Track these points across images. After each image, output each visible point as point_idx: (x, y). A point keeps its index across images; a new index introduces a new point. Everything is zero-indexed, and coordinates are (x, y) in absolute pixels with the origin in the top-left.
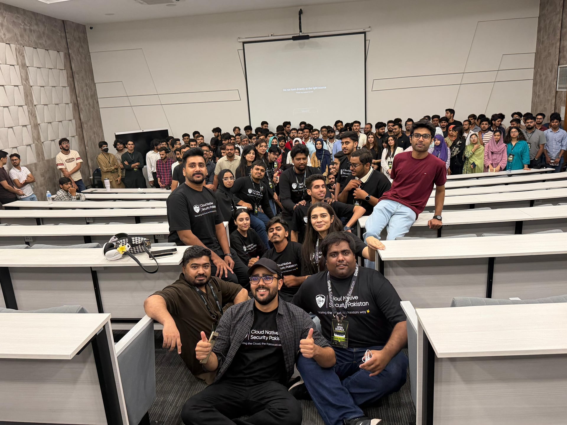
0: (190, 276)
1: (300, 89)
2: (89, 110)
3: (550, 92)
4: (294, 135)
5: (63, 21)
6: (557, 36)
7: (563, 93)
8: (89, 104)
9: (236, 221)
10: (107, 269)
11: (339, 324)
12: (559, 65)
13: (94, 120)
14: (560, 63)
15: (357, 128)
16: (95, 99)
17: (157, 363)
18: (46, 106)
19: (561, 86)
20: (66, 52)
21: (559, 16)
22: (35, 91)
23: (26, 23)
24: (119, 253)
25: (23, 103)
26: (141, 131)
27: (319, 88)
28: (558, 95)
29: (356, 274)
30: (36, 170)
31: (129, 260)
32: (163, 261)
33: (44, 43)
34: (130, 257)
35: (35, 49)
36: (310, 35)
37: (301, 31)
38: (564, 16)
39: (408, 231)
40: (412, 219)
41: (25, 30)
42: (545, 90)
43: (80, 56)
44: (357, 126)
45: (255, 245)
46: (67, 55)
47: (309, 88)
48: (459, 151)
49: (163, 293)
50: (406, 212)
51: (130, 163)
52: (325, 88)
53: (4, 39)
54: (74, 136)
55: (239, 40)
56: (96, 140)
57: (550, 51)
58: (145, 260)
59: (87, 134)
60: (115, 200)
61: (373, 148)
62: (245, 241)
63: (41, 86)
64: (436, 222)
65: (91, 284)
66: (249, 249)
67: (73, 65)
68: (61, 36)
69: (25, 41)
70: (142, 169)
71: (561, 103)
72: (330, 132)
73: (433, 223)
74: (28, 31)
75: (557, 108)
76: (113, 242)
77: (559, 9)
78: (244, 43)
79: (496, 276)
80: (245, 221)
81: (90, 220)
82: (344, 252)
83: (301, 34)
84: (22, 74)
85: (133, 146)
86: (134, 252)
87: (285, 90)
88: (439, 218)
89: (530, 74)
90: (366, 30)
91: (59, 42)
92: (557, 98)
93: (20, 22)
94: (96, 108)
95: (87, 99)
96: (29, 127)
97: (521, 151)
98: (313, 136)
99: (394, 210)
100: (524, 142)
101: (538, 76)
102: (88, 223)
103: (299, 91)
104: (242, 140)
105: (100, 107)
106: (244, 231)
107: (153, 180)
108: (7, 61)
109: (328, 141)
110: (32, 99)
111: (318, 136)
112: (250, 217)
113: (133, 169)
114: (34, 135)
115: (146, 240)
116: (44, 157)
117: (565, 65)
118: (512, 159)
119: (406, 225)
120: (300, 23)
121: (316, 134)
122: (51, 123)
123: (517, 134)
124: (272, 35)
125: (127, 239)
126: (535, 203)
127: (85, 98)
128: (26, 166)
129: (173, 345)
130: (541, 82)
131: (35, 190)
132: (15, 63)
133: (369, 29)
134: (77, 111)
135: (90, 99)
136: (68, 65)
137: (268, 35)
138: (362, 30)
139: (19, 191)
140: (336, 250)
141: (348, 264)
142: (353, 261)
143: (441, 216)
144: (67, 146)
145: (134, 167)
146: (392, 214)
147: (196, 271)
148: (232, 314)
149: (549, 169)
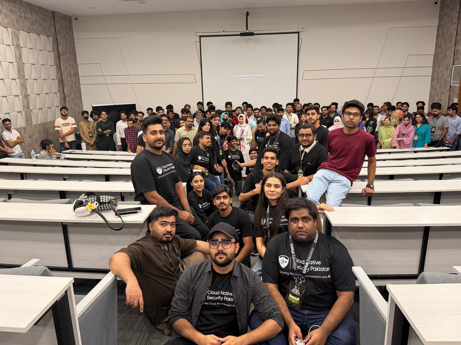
1: (245, 76)
2: (72, 85)
3: (445, 87)
5: (53, 12)
6: (453, 42)
7: (456, 88)
8: (72, 81)
9: (192, 182)
11: (296, 287)
12: (453, 65)
13: (75, 94)
14: (454, 63)
15: (289, 110)
16: (77, 77)
17: (119, 311)
18: (35, 81)
19: (455, 82)
20: (55, 37)
21: (455, 26)
22: (27, 68)
23: (22, 11)
24: (87, 210)
25: (16, 77)
26: (113, 104)
27: (260, 75)
28: (451, 89)
29: (316, 241)
30: (25, 133)
31: (96, 217)
33: (36, 29)
34: (97, 214)
35: (28, 33)
36: (255, 32)
37: (247, 29)
38: (459, 26)
39: (345, 197)
40: (348, 187)
41: (20, 17)
42: (441, 85)
43: (66, 41)
44: (290, 107)
45: (209, 204)
46: (55, 40)
47: (252, 75)
48: (372, 130)
49: (127, 251)
50: (343, 180)
51: (103, 130)
52: (265, 75)
53: (2, 23)
54: (58, 106)
55: (197, 34)
56: (76, 110)
57: (446, 54)
58: (111, 217)
59: (69, 105)
60: (89, 160)
62: (200, 200)
63: (32, 64)
64: (369, 190)
65: (61, 236)
66: (204, 207)
67: (60, 48)
68: (51, 24)
69: (20, 26)
70: (112, 136)
71: (454, 95)
72: (269, 111)
73: (367, 191)
74: (23, 18)
75: (450, 99)
76: (82, 199)
77: (455, 20)
78: (201, 37)
79: (430, 242)
80: (200, 183)
81: (67, 176)
82: (304, 219)
83: (247, 31)
84: (16, 53)
85: (106, 116)
86: (101, 209)
87: (233, 76)
88: (371, 186)
89: (429, 71)
90: (300, 30)
91: (49, 29)
92: (451, 91)
93: (17, 10)
94: (77, 85)
95: (71, 77)
96: (21, 97)
97: (425, 132)
99: (331, 179)
100: (427, 125)
101: (436, 73)
102: (65, 180)
103: (244, 77)
105: (81, 84)
106: (199, 192)
107: (121, 144)
108: (4, 41)
110: (24, 75)
112: (204, 179)
113: (105, 134)
114: (24, 104)
115: (113, 199)
116: (32, 122)
117: (458, 65)
118: (417, 138)
119: (343, 191)
120: (247, 22)
121: (257, 112)
122: (39, 94)
123: (421, 119)
124: (223, 31)
125: (96, 198)
126: (444, 176)
127: (69, 76)
128: (17, 129)
129: (136, 304)
130: (438, 78)
131: (23, 149)
132: (11, 44)
133: (302, 30)
134: (62, 86)
135: (73, 77)
136: (56, 48)
137: (220, 31)
138: (297, 30)
139: (9, 149)
140: (296, 216)
141: (307, 231)
142: (313, 228)
143: (373, 185)
144: (65, 113)
145: (106, 133)
146: (330, 182)
147: (164, 228)
148: (191, 275)
149: (445, 148)
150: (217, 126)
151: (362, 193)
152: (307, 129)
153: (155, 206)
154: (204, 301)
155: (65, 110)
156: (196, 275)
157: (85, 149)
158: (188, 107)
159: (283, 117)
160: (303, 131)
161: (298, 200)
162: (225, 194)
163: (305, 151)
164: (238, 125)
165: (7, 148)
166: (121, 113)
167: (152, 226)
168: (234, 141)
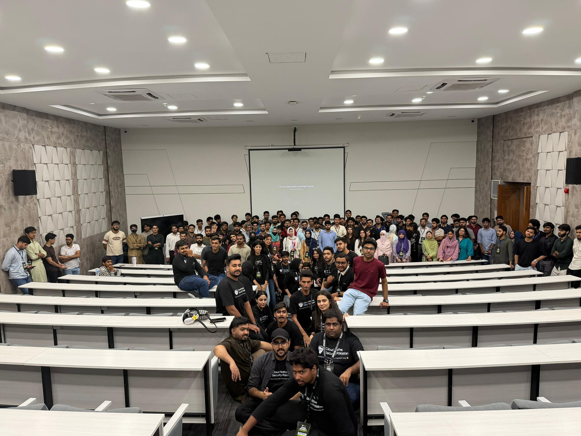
0: (240, 336)
1: (293, 187)
2: (118, 196)
3: (487, 199)
4: (287, 225)
5: (105, 127)
6: (490, 158)
7: (496, 201)
8: (118, 192)
9: (257, 299)
10: (180, 330)
11: (328, 367)
13: (121, 205)
14: (493, 178)
15: (337, 222)
16: (123, 188)
18: (87, 195)
19: (494, 195)
20: (105, 151)
21: (490, 144)
22: (80, 182)
23: (79, 131)
25: (71, 193)
26: (162, 216)
27: (308, 186)
28: (492, 202)
29: (341, 337)
31: (198, 324)
32: (219, 325)
33: (90, 145)
35: (83, 150)
36: (302, 147)
37: (295, 145)
38: (494, 144)
39: (366, 310)
40: (368, 302)
41: (78, 136)
42: (483, 197)
43: (114, 153)
45: (267, 316)
46: (105, 153)
47: (300, 186)
48: (415, 241)
50: (365, 297)
51: (153, 243)
52: (313, 186)
53: (63, 145)
54: (104, 219)
55: (246, 148)
57: (485, 168)
58: (208, 324)
61: (352, 238)
63: (84, 179)
64: (385, 304)
65: (168, 339)
66: (264, 319)
67: (109, 161)
68: (102, 139)
69: (77, 145)
70: (162, 249)
71: (495, 208)
73: (384, 305)
74: (80, 137)
75: (492, 212)
76: (187, 313)
77: (490, 139)
78: (250, 150)
81: (138, 294)
82: (334, 324)
83: (295, 147)
84: (72, 171)
85: (157, 229)
86: (201, 319)
87: (281, 187)
88: (387, 301)
89: (473, 183)
90: (345, 145)
91: (100, 144)
92: (492, 204)
93: (75, 130)
94: (123, 195)
95: (117, 188)
96: (73, 212)
98: (303, 227)
99: (356, 295)
100: (468, 239)
101: (478, 186)
102: (136, 297)
103: (292, 188)
104: (247, 227)
105: (126, 194)
106: (261, 308)
107: (169, 257)
108: (63, 161)
109: (314, 230)
110: (77, 190)
111: (306, 226)
114: (76, 218)
115: (207, 312)
116: (82, 236)
117: (496, 179)
119: (364, 306)
120: (294, 139)
121: (305, 225)
122: (89, 208)
124: (272, 145)
125: (196, 311)
127: (115, 187)
130: (480, 190)
132: (69, 163)
133: (347, 145)
134: (109, 198)
135: (119, 188)
136: (105, 161)
137: (269, 145)
138: (342, 145)
139: (63, 265)
140: (329, 322)
141: (335, 332)
142: (339, 330)
143: (387, 300)
144: (117, 227)
145: (156, 247)
146: (356, 298)
147: (243, 332)
148: (262, 362)
149: (484, 261)
150: (269, 245)
151: (380, 306)
152: (343, 258)
153: (233, 317)
154: (271, 378)
155: (117, 224)
156: (265, 362)
157: (136, 263)
158: (235, 217)
159: (331, 229)
160: (339, 260)
161: (332, 311)
162: (284, 309)
163: (341, 274)
164: (288, 237)
165: (60, 264)
166: (173, 226)
167: (234, 330)
168: (285, 257)
